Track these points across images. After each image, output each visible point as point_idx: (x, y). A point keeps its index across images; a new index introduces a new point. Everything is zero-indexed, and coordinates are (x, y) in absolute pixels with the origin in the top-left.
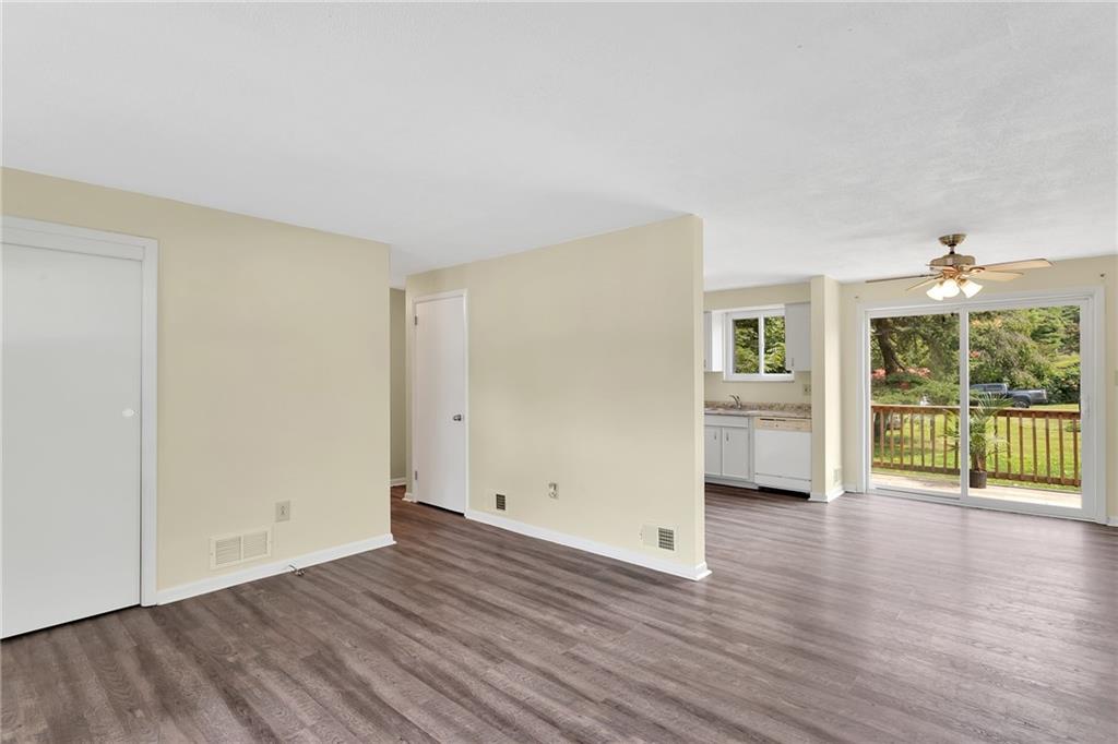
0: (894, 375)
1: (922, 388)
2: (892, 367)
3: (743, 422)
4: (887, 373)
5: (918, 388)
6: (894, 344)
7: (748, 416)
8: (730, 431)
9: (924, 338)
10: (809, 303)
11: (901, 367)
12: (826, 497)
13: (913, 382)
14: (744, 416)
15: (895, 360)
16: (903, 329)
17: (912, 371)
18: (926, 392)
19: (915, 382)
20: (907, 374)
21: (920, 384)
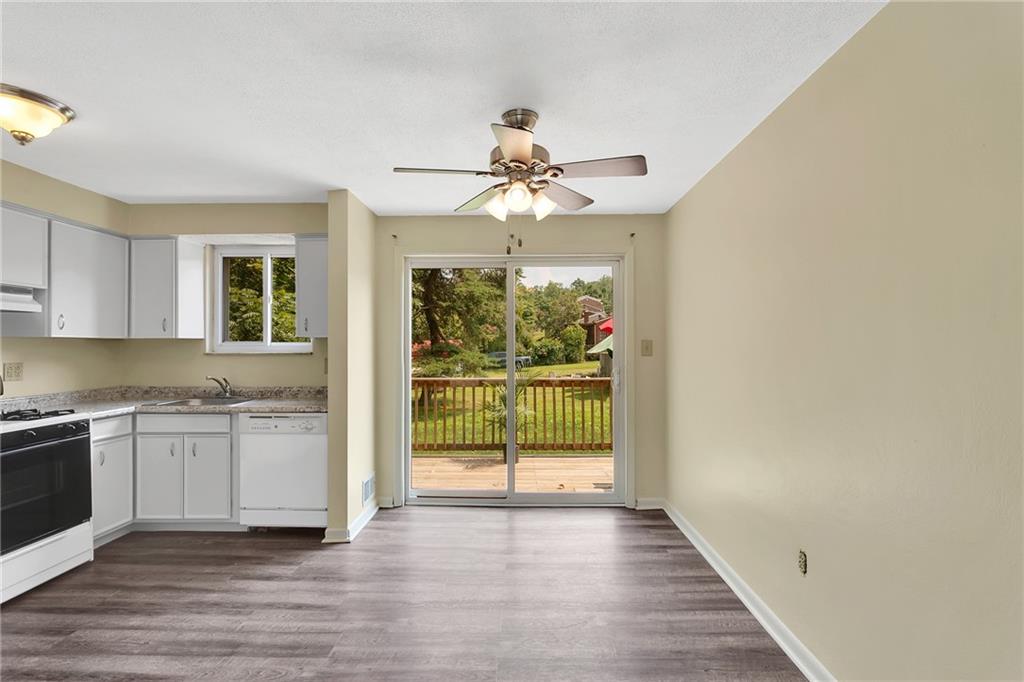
0: (437, 345)
1: (458, 357)
2: (436, 338)
3: (220, 423)
4: (432, 344)
5: (455, 357)
6: (438, 318)
7: (229, 413)
8: (198, 440)
9: (460, 314)
10: (326, 235)
11: (443, 338)
12: (347, 533)
13: (452, 351)
14: (220, 413)
15: (439, 331)
16: (444, 305)
17: (451, 341)
18: (462, 360)
19: (453, 352)
20: (448, 344)
21: (457, 353)
